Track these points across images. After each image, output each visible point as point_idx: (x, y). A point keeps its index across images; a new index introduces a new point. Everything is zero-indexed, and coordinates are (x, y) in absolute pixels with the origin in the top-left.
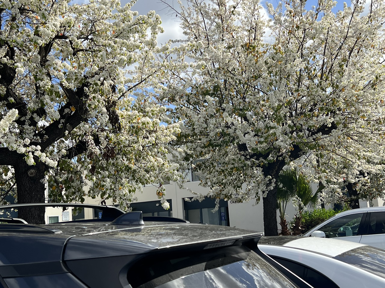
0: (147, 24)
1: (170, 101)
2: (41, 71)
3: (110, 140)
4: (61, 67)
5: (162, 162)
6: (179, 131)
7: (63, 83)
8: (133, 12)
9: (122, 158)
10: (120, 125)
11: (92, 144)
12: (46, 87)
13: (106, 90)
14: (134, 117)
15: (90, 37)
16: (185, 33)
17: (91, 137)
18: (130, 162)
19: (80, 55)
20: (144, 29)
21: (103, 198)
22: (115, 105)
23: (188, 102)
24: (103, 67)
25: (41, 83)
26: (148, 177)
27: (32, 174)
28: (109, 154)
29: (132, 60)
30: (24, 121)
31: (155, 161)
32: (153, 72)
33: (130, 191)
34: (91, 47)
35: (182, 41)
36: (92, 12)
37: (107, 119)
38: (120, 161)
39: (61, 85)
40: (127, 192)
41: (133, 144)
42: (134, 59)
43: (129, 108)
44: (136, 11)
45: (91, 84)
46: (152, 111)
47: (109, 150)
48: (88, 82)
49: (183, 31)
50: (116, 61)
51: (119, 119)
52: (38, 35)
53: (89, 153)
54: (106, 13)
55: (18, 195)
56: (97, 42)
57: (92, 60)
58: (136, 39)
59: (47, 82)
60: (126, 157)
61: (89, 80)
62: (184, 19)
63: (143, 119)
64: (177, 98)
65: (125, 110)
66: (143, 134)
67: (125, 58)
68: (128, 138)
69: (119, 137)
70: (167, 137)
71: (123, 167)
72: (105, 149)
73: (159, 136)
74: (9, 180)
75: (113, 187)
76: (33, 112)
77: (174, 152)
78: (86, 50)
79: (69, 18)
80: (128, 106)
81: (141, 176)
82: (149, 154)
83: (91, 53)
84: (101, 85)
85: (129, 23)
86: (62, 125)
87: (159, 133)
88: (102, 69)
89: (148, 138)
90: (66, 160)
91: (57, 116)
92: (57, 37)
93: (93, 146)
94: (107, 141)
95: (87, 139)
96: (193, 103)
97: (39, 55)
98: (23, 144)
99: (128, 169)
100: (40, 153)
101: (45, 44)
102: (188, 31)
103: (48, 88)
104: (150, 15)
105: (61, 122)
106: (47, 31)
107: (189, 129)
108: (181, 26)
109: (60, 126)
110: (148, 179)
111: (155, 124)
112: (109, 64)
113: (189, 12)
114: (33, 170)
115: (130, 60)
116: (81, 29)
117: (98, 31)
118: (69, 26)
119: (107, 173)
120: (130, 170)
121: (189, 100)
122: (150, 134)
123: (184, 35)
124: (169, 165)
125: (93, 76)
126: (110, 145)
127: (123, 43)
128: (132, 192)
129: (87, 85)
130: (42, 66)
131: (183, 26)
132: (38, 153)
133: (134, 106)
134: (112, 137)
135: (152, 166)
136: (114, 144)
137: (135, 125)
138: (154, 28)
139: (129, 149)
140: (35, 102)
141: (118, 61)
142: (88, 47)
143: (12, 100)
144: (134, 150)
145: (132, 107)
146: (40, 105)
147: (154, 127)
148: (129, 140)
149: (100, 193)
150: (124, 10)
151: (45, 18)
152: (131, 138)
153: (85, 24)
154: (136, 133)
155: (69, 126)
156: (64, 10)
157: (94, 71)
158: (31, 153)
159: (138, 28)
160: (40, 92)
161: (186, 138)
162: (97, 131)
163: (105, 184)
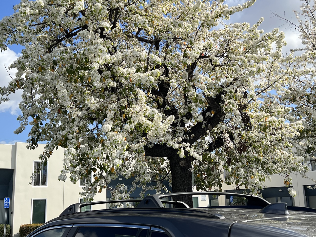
0: (272, 40)
1: (291, 101)
2: (189, 84)
3: (242, 136)
4: (203, 80)
5: (288, 155)
6: (302, 127)
7: (206, 93)
8: (259, 31)
9: (253, 151)
10: (251, 125)
11: (228, 140)
12: (193, 96)
13: (239, 96)
14: (263, 117)
15: (225, 55)
16: (304, 43)
17: (227, 135)
18: (259, 155)
19: (217, 70)
20: (270, 44)
21: (237, 185)
22: (246, 108)
23: (308, 102)
24: (237, 78)
25: (189, 94)
26: (276, 168)
27: (182, 164)
28: (242, 148)
29: (261, 70)
30: (177, 123)
31: (282, 154)
32: (278, 79)
33: (260, 180)
34: (226, 62)
35: (301, 50)
36: (227, 35)
37: (240, 120)
38: (251, 154)
39: (204, 94)
40: (258, 180)
41: (261, 140)
42: (262, 70)
43: (257, 109)
44: (262, 30)
45: (227, 92)
46: (278, 111)
47: (242, 145)
48: (224, 91)
49: (302, 41)
50: (247, 72)
51: (250, 120)
52: (186, 57)
53: (225, 147)
54: (238, 35)
55: (172, 180)
56: (231, 58)
57: (226, 73)
58: (262, 52)
59: (194, 93)
60: (255, 151)
61: (226, 89)
62: (302, 31)
63: (270, 118)
64: (297, 98)
65: (254, 112)
66: (270, 131)
67: (255, 69)
68: (257, 135)
69: (249, 134)
70: (291, 133)
71: (254, 159)
72: (238, 145)
73: (284, 133)
74: (165, 168)
75: (245, 176)
76: (183, 116)
77: (297, 146)
78: (223, 65)
79: (209, 42)
80: (256, 108)
81: (269, 166)
82: (276, 149)
83: (225, 67)
84: (235, 93)
85: (257, 40)
86: (205, 125)
87: (284, 130)
88: (236, 79)
89: (274, 134)
90: (208, 153)
91: (201, 118)
92: (201, 57)
93: (229, 142)
94: (240, 137)
95: (224, 136)
96: (313, 102)
97: (187, 72)
98: (177, 142)
99: (258, 160)
100: (189, 148)
101: (192, 64)
102: (306, 41)
103: (194, 97)
104: (275, 32)
105: (204, 123)
106: (194, 53)
107: (310, 125)
108: (300, 37)
109: (203, 126)
110: (275, 170)
111: (280, 123)
112: (242, 75)
113: (306, 24)
114: (183, 161)
115: (259, 70)
116: (218, 49)
117: (232, 49)
118: (209, 48)
119: (241, 164)
120: (259, 162)
121: (309, 99)
122: (276, 130)
123: (302, 45)
124: (293, 158)
125: (228, 86)
126: (242, 141)
127: (252, 57)
128: (262, 181)
129: (224, 93)
130: (189, 80)
131: (301, 37)
132: (187, 149)
133: (261, 107)
134: (244, 134)
135: (279, 159)
136: (246, 140)
137: (263, 124)
138: (279, 43)
139: (258, 144)
140: (184, 109)
141: (249, 72)
142: (224, 62)
143: (168, 107)
144: (263, 144)
145: (260, 109)
146: (188, 111)
147: (279, 124)
148: (258, 137)
149: (235, 180)
150: (252, 30)
151: (192, 43)
152: (260, 135)
153: (222, 45)
154: (264, 130)
155: (210, 126)
156: (205, 35)
157: (229, 82)
158: (182, 149)
159: (264, 43)
160: (188, 100)
161: (307, 133)
162: (232, 130)
163: (239, 173)
